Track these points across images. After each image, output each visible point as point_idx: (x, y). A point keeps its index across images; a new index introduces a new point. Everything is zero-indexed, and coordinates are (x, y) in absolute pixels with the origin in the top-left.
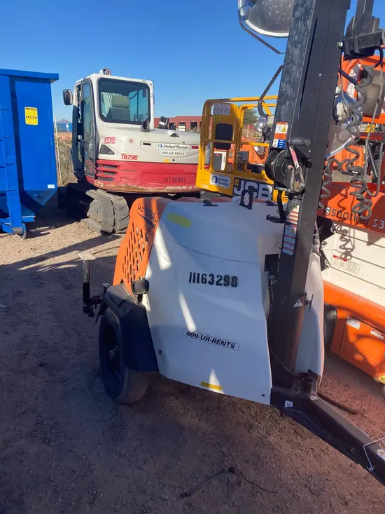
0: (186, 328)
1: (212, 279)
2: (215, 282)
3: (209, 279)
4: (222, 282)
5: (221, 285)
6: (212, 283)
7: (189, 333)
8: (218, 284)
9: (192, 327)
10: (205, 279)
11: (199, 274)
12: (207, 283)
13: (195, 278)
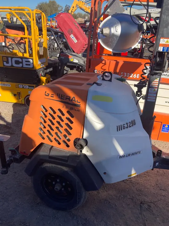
0: (119, 155)
1: (127, 125)
2: (129, 126)
3: (126, 126)
4: (131, 125)
5: (131, 126)
6: (127, 128)
7: (121, 157)
8: (130, 127)
9: (121, 153)
10: (125, 127)
11: (121, 125)
12: (126, 128)
13: (119, 128)
